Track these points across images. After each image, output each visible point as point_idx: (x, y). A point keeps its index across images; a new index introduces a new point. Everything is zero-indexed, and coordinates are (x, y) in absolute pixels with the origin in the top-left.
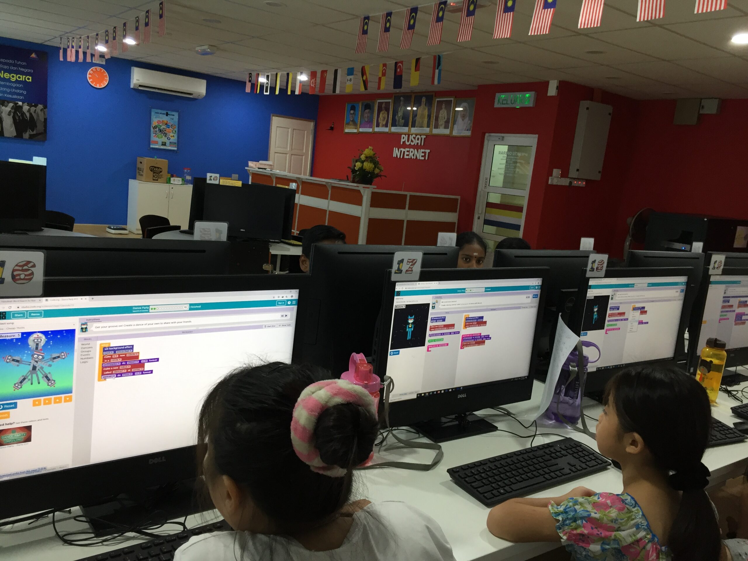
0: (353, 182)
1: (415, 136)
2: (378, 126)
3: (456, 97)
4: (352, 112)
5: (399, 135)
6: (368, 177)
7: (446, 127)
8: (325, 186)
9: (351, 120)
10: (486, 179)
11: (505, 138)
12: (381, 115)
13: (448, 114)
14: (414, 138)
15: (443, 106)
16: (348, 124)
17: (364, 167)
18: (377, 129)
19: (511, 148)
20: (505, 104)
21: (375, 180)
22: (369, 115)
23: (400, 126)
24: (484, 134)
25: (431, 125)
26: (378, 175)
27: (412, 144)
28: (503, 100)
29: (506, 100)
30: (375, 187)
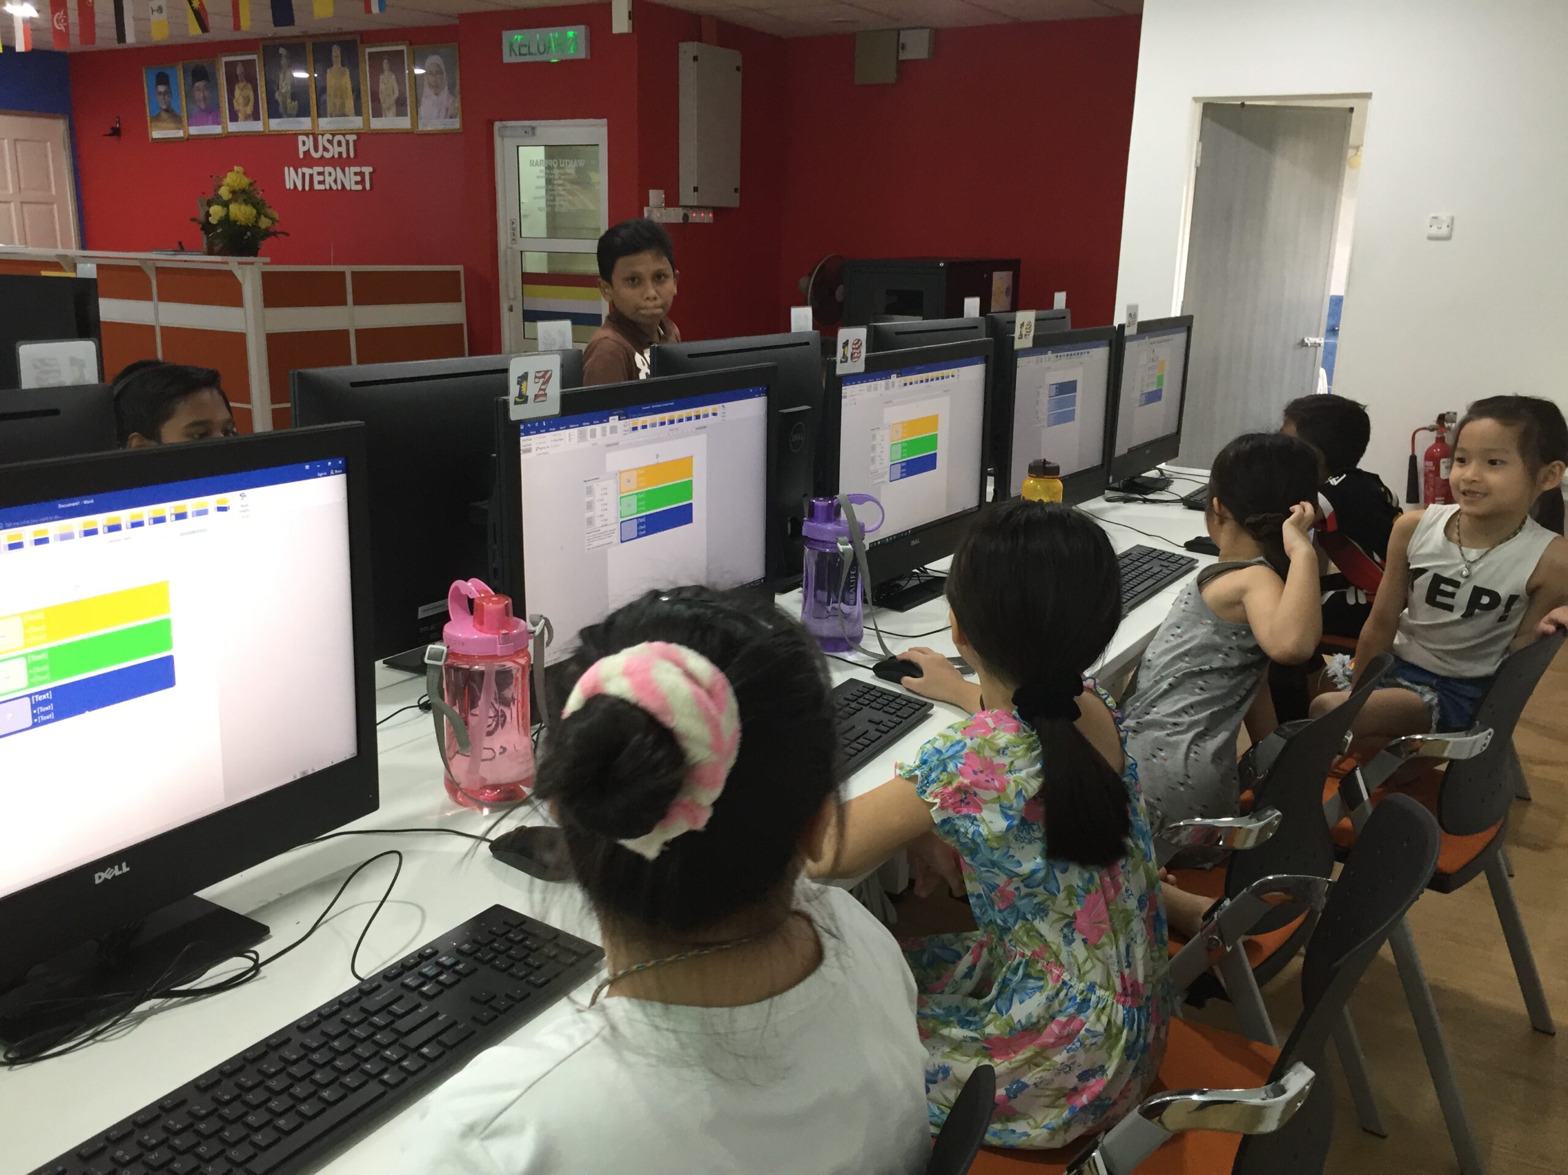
0: (210, 252)
1: (330, 137)
2: (234, 118)
3: (411, 44)
4: (162, 88)
5: (291, 138)
6: (246, 237)
7: (401, 112)
8: (137, 269)
9: (164, 107)
10: (513, 223)
11: (539, 131)
12: (237, 92)
13: (401, 82)
14: (330, 142)
15: (386, 65)
16: (157, 118)
17: (232, 215)
18: (232, 127)
19: (554, 152)
20: (526, 55)
21: (263, 245)
22: (207, 93)
23: (290, 116)
24: (490, 124)
25: (364, 110)
26: (267, 233)
27: (327, 155)
28: (521, 46)
29: (525, 46)
30: (268, 260)
